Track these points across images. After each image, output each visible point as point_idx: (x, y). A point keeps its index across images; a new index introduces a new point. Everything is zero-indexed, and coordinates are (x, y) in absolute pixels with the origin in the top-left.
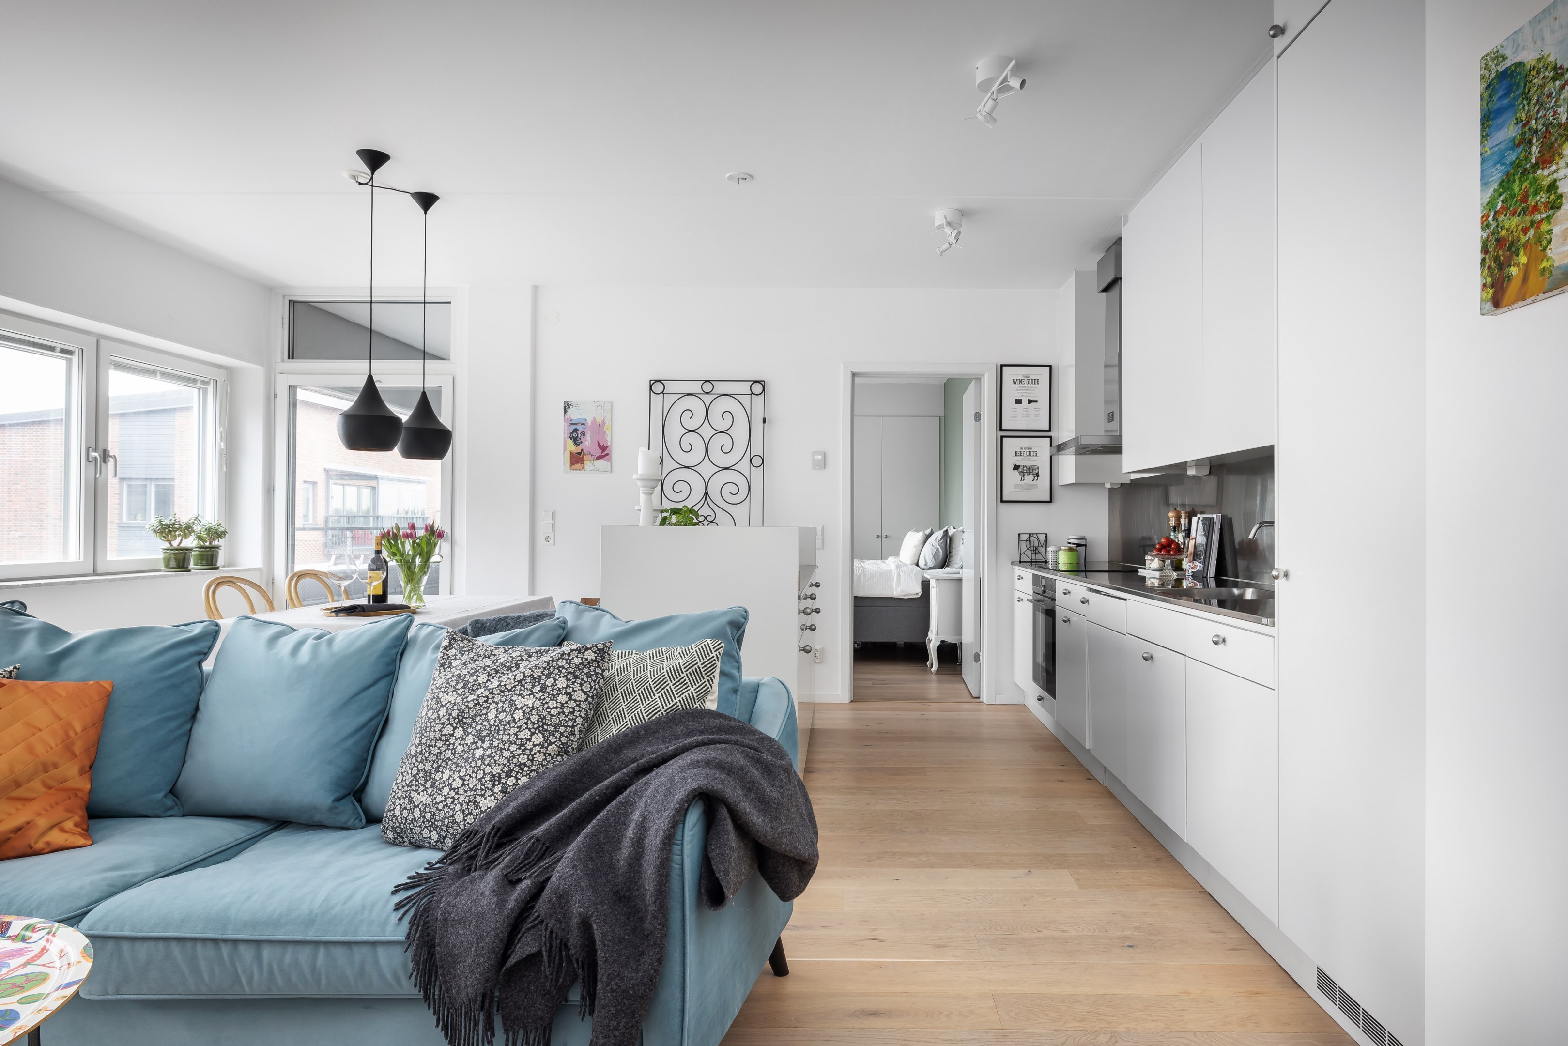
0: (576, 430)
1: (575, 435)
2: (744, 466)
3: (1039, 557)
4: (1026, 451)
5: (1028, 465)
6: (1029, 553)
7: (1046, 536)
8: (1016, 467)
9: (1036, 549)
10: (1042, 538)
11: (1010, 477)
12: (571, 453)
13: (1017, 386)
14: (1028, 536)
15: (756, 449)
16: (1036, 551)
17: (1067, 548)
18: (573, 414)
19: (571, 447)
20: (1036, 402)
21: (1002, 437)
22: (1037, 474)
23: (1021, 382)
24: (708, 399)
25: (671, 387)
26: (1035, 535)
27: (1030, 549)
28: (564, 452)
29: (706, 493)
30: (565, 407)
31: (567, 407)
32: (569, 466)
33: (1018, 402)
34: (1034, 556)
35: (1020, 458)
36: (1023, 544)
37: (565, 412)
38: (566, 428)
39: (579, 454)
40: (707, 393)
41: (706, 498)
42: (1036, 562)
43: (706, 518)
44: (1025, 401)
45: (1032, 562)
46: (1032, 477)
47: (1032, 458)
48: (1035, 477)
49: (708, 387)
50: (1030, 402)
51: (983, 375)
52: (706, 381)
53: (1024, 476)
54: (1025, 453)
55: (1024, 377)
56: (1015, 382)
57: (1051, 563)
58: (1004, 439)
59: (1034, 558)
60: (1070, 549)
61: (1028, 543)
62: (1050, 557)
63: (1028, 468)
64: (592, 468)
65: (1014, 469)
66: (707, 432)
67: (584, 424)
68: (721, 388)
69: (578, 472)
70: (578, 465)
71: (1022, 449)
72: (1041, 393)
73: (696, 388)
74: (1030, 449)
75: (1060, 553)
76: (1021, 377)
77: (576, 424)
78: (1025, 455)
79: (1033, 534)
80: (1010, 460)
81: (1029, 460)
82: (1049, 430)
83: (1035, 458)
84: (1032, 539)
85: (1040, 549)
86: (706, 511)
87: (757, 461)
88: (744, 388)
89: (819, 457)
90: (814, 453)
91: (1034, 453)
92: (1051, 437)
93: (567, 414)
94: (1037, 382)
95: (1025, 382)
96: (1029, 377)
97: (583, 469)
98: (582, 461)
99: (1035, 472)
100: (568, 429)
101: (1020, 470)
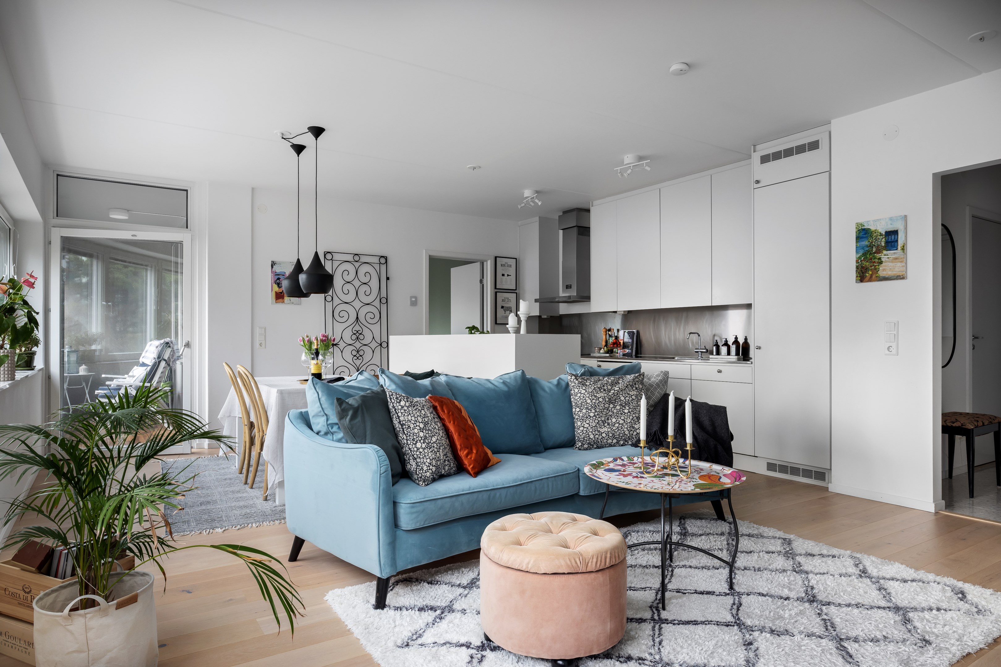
0: (279, 279)
1: (278, 281)
2: (377, 303)
5: (507, 306)
8: (502, 307)
11: (500, 312)
12: (276, 293)
13: (503, 268)
15: (384, 294)
18: (277, 269)
19: (276, 288)
20: (511, 275)
21: (496, 292)
22: (511, 311)
23: (504, 265)
24: (357, 265)
25: (336, 257)
28: (272, 292)
29: (357, 318)
30: (272, 264)
32: (275, 300)
33: (503, 275)
35: (504, 303)
37: (272, 267)
38: (272, 277)
39: (281, 293)
40: (357, 261)
41: (357, 321)
43: (357, 332)
44: (506, 275)
46: (509, 312)
49: (357, 258)
50: (508, 275)
51: (487, 261)
52: (356, 254)
53: (505, 311)
54: (506, 300)
56: (502, 265)
58: (498, 293)
63: (507, 308)
64: (289, 302)
66: (357, 283)
67: (284, 275)
68: (364, 259)
69: (281, 304)
70: (281, 300)
71: (505, 298)
72: (512, 271)
73: (350, 258)
74: (508, 298)
76: (504, 263)
77: (279, 275)
80: (499, 304)
81: (508, 304)
82: (516, 290)
83: (510, 303)
86: (357, 328)
87: (384, 301)
88: (376, 260)
89: (414, 299)
90: (411, 297)
91: (509, 300)
92: (516, 293)
93: (273, 268)
94: (510, 266)
95: (506, 266)
96: (507, 263)
97: (283, 302)
98: (283, 297)
99: (510, 309)
100: (274, 278)
101: (504, 308)
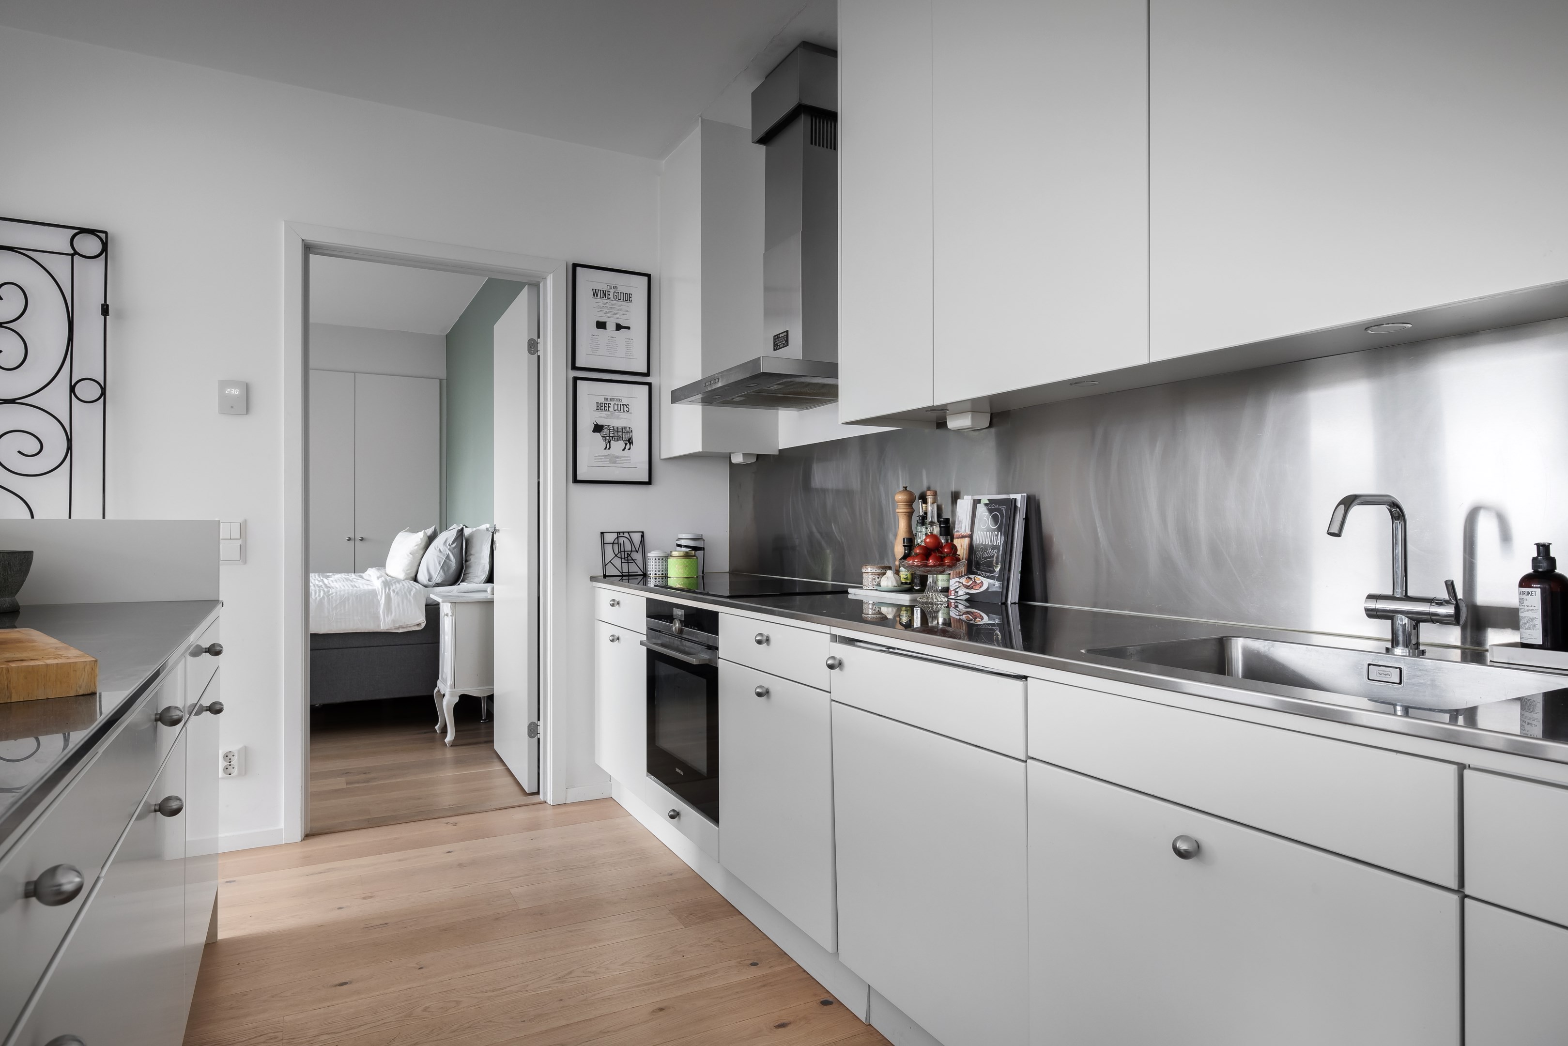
3: (634, 568)
4: (612, 403)
5: (616, 425)
6: (617, 562)
7: (643, 536)
8: (598, 428)
9: (629, 555)
10: (636, 538)
11: (590, 443)
13: (600, 301)
14: (615, 535)
16: (627, 558)
17: (682, 554)
20: (628, 328)
21: (576, 379)
22: (629, 440)
23: (605, 294)
26: (626, 535)
27: (619, 555)
33: (601, 325)
34: (625, 566)
35: (604, 413)
36: (608, 548)
42: (629, 576)
44: (611, 326)
45: (623, 576)
46: (621, 444)
47: (623, 415)
48: (626, 444)
50: (619, 327)
51: (545, 279)
53: (609, 442)
54: (612, 406)
55: (610, 287)
56: (595, 293)
57: (654, 576)
58: (579, 382)
59: (625, 570)
60: (687, 556)
61: (616, 546)
62: (653, 568)
63: (616, 430)
65: (594, 431)
71: (607, 399)
72: (636, 315)
74: (619, 400)
75: (671, 561)
76: (605, 288)
78: (611, 409)
79: (623, 532)
80: (587, 418)
81: (617, 418)
82: (648, 374)
83: (625, 415)
84: (621, 540)
85: (635, 555)
88: (60, 241)
89: (235, 392)
90: (224, 384)
91: (625, 408)
92: (649, 385)
94: (628, 298)
95: (611, 296)
96: (615, 288)
99: (626, 436)
101: (605, 432)
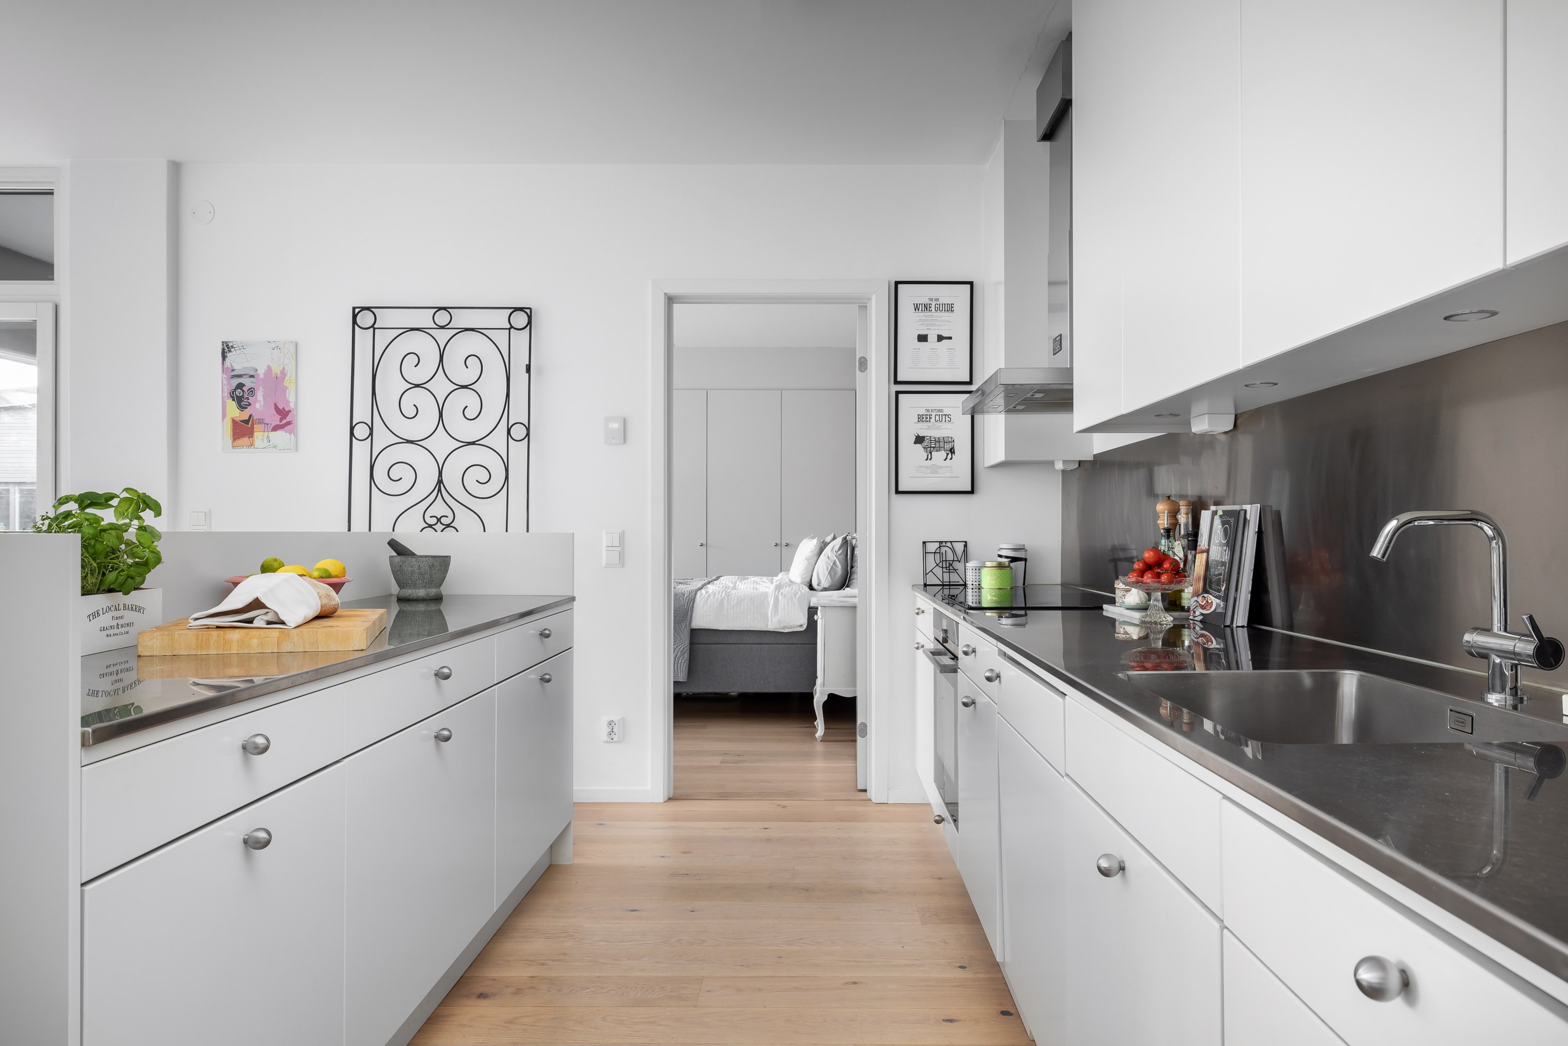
0: (240, 386)
1: (239, 392)
2: (498, 440)
3: (955, 578)
4: (933, 414)
5: (937, 436)
6: (938, 571)
7: (965, 546)
8: (919, 440)
9: (951, 565)
10: (959, 548)
11: (911, 454)
12: (234, 421)
13: (921, 315)
14: (937, 545)
15: (518, 413)
16: (949, 567)
17: (994, 564)
18: (236, 361)
19: (234, 411)
20: (950, 338)
21: (898, 393)
22: (951, 450)
23: (927, 307)
24: (443, 336)
25: (386, 318)
26: (949, 544)
27: (940, 565)
29: (440, 482)
30: (223, 350)
31: (226, 349)
32: (229, 440)
33: (923, 338)
34: (946, 575)
35: (925, 425)
36: (930, 557)
37: (224, 357)
38: (225, 382)
39: (246, 422)
40: (442, 327)
41: (440, 490)
42: (950, 585)
43: (439, 520)
44: (932, 338)
45: (943, 585)
46: (943, 454)
47: (943, 425)
48: (948, 454)
49: (442, 318)
50: (940, 338)
51: (870, 299)
52: (440, 309)
53: (931, 453)
54: (933, 417)
55: (932, 300)
56: (917, 308)
57: (971, 587)
58: (901, 396)
59: (946, 579)
60: (1000, 566)
61: (937, 556)
62: (970, 579)
64: (266, 444)
65: (915, 443)
66: (441, 387)
68: (462, 319)
69: (245, 450)
70: (245, 440)
71: (928, 411)
72: (957, 323)
73: (424, 319)
74: (941, 411)
75: (984, 571)
76: (926, 301)
78: (933, 420)
79: (946, 542)
80: (909, 429)
81: (939, 428)
82: (970, 383)
83: (948, 425)
84: (943, 549)
85: (957, 565)
86: (439, 509)
87: (518, 432)
88: (499, 319)
89: (616, 425)
90: (608, 419)
91: (946, 418)
93: (227, 360)
94: (950, 308)
95: (933, 308)
96: (937, 300)
97: (252, 445)
98: (250, 433)
99: (948, 446)
100: (229, 384)
101: (925, 443)
